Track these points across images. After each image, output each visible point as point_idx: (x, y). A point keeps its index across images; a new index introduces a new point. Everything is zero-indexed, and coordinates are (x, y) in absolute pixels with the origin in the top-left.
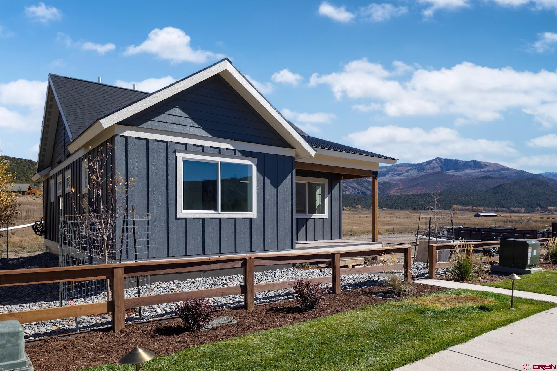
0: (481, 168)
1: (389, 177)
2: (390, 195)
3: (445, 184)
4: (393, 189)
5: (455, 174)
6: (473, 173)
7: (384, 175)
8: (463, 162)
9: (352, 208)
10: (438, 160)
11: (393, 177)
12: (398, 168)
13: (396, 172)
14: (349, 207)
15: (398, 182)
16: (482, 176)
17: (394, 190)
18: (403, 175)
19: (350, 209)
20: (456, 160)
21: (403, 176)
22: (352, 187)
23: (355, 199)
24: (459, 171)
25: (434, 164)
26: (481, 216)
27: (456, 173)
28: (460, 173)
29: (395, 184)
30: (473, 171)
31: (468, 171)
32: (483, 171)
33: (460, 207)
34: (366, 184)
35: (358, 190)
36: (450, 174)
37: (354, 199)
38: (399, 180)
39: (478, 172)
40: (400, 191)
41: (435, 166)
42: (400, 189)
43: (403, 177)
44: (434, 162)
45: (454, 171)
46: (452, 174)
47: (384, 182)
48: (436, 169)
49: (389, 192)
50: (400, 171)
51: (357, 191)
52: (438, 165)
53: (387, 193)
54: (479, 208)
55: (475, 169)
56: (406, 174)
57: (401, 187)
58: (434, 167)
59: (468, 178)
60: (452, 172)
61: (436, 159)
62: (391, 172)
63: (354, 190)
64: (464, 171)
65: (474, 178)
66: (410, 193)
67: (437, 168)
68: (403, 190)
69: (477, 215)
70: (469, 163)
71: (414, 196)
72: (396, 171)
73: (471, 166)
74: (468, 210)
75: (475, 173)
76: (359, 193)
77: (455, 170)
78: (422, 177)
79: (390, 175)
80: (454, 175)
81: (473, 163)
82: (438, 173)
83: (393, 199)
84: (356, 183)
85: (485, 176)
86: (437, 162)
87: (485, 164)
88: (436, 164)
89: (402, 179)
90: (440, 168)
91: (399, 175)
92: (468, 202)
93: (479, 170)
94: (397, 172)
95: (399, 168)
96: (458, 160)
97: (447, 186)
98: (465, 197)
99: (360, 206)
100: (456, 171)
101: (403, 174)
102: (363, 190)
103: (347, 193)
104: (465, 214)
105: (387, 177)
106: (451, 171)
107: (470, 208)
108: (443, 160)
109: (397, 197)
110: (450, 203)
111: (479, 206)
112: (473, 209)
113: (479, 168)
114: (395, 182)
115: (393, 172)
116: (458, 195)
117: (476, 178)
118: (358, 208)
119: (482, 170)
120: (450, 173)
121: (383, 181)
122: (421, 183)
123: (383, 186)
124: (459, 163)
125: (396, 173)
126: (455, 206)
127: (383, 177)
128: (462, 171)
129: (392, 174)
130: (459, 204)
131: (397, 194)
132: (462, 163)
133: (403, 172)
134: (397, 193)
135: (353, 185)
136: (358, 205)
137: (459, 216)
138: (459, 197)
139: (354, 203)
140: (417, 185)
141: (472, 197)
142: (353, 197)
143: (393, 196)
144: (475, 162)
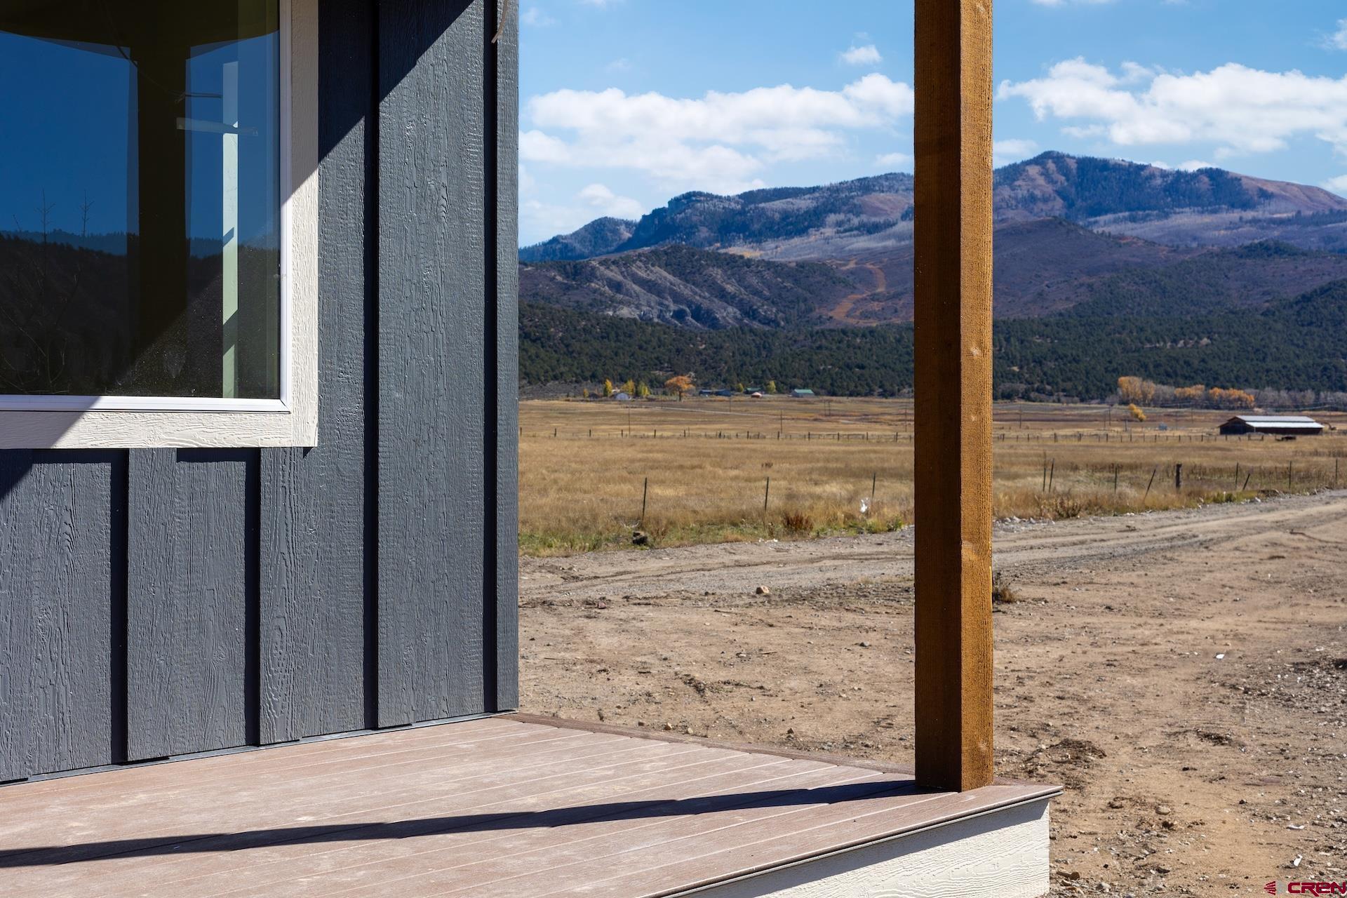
0: (1246, 205)
1: (827, 239)
2: (829, 326)
3: (1085, 279)
4: (845, 296)
5: (1130, 230)
6: (1207, 227)
7: (802, 231)
8: (1164, 174)
9: (645, 391)
10: (1051, 165)
11: (844, 242)
12: (866, 198)
13: (857, 215)
14: (631, 384)
15: (869, 266)
16: (1247, 243)
17: (847, 304)
18: (889, 231)
19: (637, 394)
20: (1131, 164)
21: (889, 237)
22: (650, 286)
23: (661, 344)
24: (1144, 219)
25: (1033, 180)
26: (1251, 429)
27: (1130, 225)
28: (1150, 228)
29: (852, 272)
30: (1207, 219)
31: (1186, 219)
32: (1255, 221)
33: (1152, 388)
34: (717, 274)
35: (677, 298)
36: (1107, 230)
37: (655, 342)
38: (872, 255)
39: (1232, 226)
40: (876, 306)
41: (1037, 193)
42: (874, 298)
43: (890, 243)
44: (1033, 171)
45: (1125, 219)
46: (1113, 229)
47: (801, 266)
48: (1040, 205)
49: (826, 313)
50: (876, 211)
51: (673, 307)
52: (1049, 189)
53: (815, 314)
54: (1235, 393)
55: (1214, 212)
56: (903, 226)
57: (880, 290)
58: (1033, 198)
59: (1188, 250)
60: (1115, 221)
61: (1040, 160)
62: (832, 218)
63: (654, 298)
64: (1167, 216)
65: (1212, 254)
67: (1046, 200)
68: (890, 303)
69: (1235, 428)
70: (1187, 182)
72: (857, 210)
73: (1199, 197)
74: (1186, 402)
75: (1217, 228)
76: (679, 315)
77: (1127, 214)
79: (828, 231)
80: (1122, 237)
81: (1206, 179)
82: (1052, 225)
83: (843, 345)
84: (667, 266)
85: (1261, 244)
86: (1046, 174)
87: (1261, 190)
88: (1041, 181)
89: (885, 251)
90: (1059, 203)
91: (872, 229)
92: (1187, 363)
93: (1235, 215)
94: (864, 218)
95: (874, 199)
96: (1142, 168)
97: (1090, 286)
98: (1175, 341)
99: (685, 381)
100: (1133, 219)
101: (890, 225)
102: (703, 298)
103: (625, 312)
104: (1177, 420)
105: (814, 237)
106: (1110, 217)
107: (1195, 391)
108: (1073, 166)
109: (864, 336)
110: (1106, 370)
111: (1238, 382)
112: (1208, 398)
113: (1233, 206)
114: (852, 265)
115: (841, 217)
116: (1142, 330)
117: (1223, 254)
118: (676, 388)
119: (1249, 214)
120: (1106, 225)
121: (799, 258)
123: (796, 281)
124: (1147, 178)
125: (856, 221)
126: (1130, 383)
127: (796, 241)
128: (1159, 218)
129: (839, 224)
130: (1148, 376)
131: (863, 324)
132: (1159, 181)
133: (891, 219)
134: (865, 316)
135: (652, 277)
136: (676, 374)
137: (1150, 432)
138: (1149, 341)
139: (658, 363)
141: (1205, 341)
142: (652, 334)
143: (844, 332)
144: (1215, 175)
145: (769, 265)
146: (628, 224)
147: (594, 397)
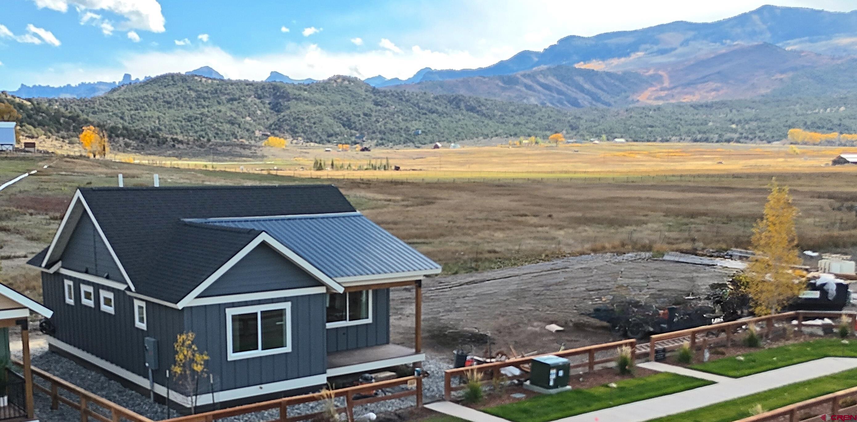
1: (639, 59)
2: (637, 105)
4: (647, 89)
6: (853, 44)
10: (766, 13)
13: (656, 45)
15: (660, 72)
17: (647, 93)
18: (673, 53)
21: (672, 56)
22: (546, 86)
29: (651, 76)
34: (580, 80)
35: (559, 92)
37: (546, 116)
38: (663, 66)
40: (663, 94)
42: (662, 89)
43: (673, 59)
45: (806, 41)
47: (625, 73)
48: (758, 36)
49: (635, 97)
52: (763, 27)
53: (630, 99)
56: (680, 50)
57: (666, 85)
58: (754, 32)
62: (643, 46)
63: (547, 93)
64: (831, 38)
66: (687, 99)
67: (761, 32)
68: (670, 92)
70: (845, 19)
71: (695, 107)
72: (656, 42)
77: (807, 38)
78: (720, 58)
79: (641, 54)
80: (802, 52)
82: (763, 47)
83: (643, 115)
88: (759, 22)
89: (670, 63)
91: (664, 52)
92: (830, 121)
94: (660, 47)
99: (560, 136)
100: (810, 41)
101: (675, 49)
103: (532, 101)
105: (633, 57)
109: (655, 110)
114: (651, 72)
115: (647, 46)
121: (623, 69)
122: (719, 73)
123: (621, 81)
124: (821, 18)
125: (655, 48)
126: (798, 133)
128: (825, 39)
129: (646, 50)
130: (806, 128)
131: (655, 103)
132: (827, 19)
133: (675, 46)
134: (658, 98)
135: (547, 82)
140: (704, 79)
142: (545, 112)
143: (644, 108)
145: (609, 74)
146: (536, 53)
147: (514, 145)
